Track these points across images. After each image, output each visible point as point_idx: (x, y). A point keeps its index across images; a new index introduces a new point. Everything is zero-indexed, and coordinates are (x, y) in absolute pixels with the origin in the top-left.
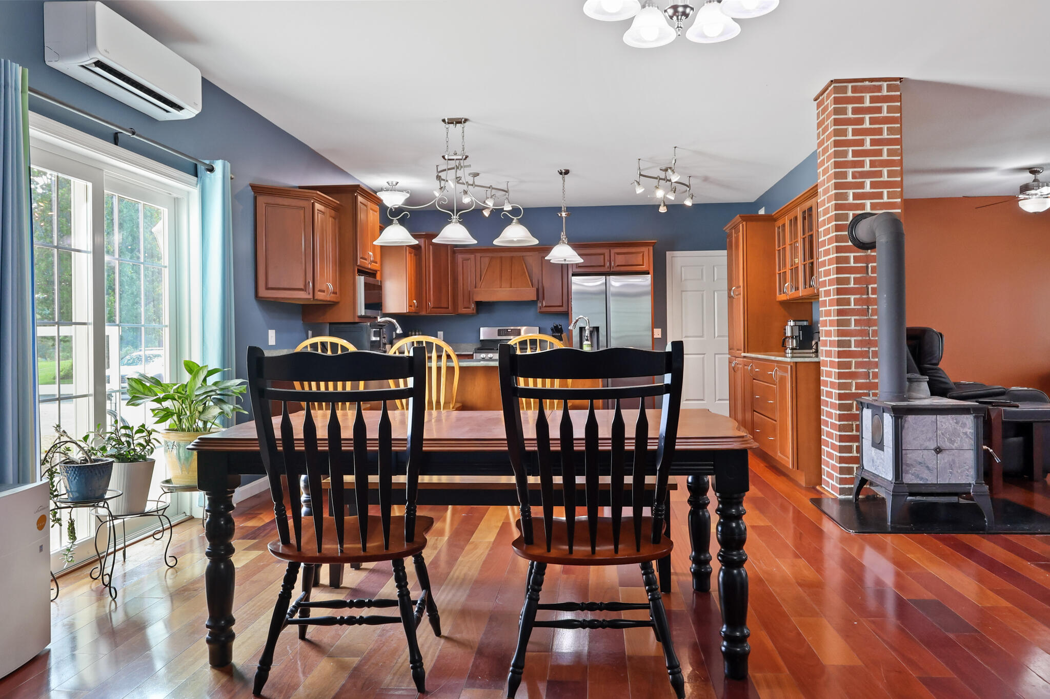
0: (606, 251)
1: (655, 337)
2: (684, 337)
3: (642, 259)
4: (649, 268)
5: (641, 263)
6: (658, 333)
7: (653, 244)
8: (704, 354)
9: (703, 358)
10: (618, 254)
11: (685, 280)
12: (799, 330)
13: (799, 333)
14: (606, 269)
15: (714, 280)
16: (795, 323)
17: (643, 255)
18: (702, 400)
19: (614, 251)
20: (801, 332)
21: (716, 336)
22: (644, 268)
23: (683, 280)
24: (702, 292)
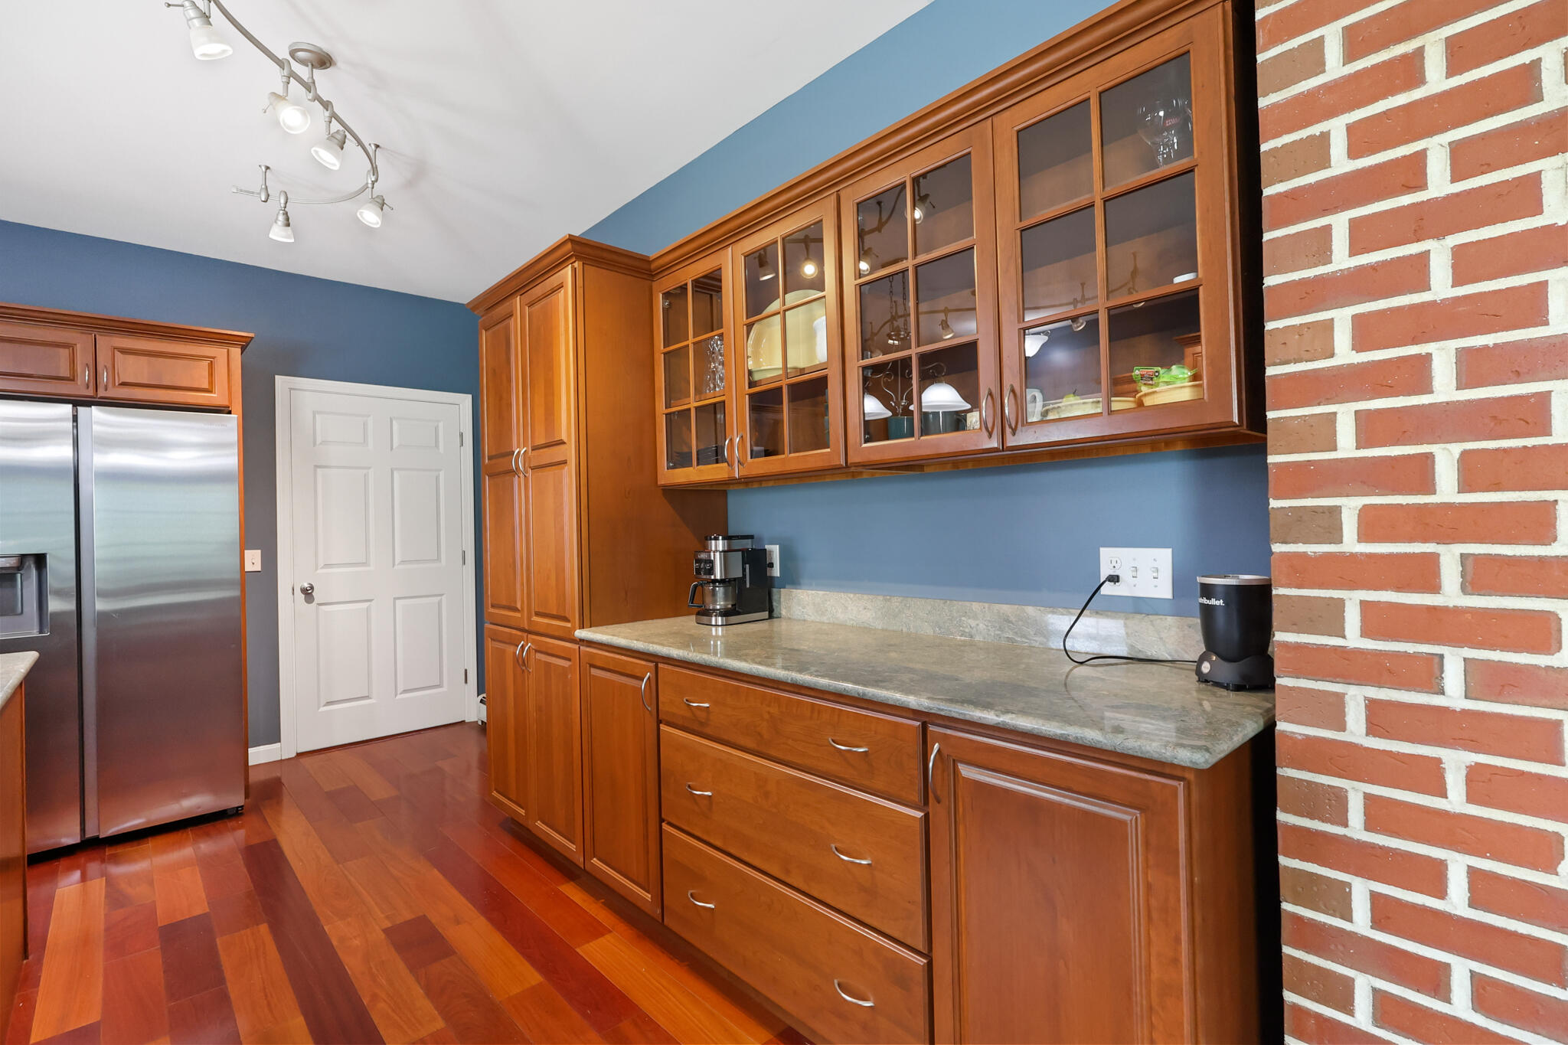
0: (82, 341)
1: (247, 569)
2: (322, 568)
3: (206, 373)
4: (230, 401)
5: (206, 385)
6: (253, 560)
7: (244, 344)
8: (370, 601)
9: (368, 609)
10: (125, 351)
11: (324, 442)
12: (744, 563)
13: (744, 570)
14: (80, 389)
15: (392, 448)
16: (729, 545)
17: (211, 365)
18: (367, 697)
19: (106, 342)
20: (747, 566)
21: (398, 560)
22: (215, 398)
23: (318, 443)
24: (365, 471)
